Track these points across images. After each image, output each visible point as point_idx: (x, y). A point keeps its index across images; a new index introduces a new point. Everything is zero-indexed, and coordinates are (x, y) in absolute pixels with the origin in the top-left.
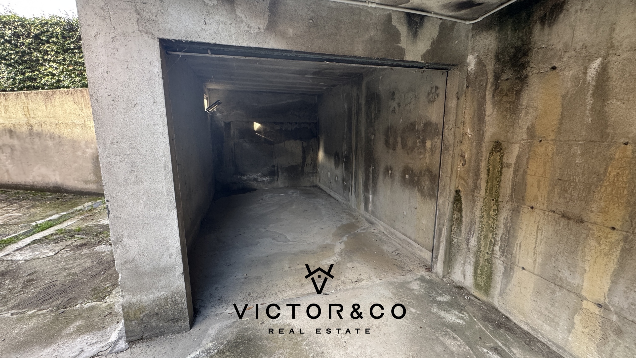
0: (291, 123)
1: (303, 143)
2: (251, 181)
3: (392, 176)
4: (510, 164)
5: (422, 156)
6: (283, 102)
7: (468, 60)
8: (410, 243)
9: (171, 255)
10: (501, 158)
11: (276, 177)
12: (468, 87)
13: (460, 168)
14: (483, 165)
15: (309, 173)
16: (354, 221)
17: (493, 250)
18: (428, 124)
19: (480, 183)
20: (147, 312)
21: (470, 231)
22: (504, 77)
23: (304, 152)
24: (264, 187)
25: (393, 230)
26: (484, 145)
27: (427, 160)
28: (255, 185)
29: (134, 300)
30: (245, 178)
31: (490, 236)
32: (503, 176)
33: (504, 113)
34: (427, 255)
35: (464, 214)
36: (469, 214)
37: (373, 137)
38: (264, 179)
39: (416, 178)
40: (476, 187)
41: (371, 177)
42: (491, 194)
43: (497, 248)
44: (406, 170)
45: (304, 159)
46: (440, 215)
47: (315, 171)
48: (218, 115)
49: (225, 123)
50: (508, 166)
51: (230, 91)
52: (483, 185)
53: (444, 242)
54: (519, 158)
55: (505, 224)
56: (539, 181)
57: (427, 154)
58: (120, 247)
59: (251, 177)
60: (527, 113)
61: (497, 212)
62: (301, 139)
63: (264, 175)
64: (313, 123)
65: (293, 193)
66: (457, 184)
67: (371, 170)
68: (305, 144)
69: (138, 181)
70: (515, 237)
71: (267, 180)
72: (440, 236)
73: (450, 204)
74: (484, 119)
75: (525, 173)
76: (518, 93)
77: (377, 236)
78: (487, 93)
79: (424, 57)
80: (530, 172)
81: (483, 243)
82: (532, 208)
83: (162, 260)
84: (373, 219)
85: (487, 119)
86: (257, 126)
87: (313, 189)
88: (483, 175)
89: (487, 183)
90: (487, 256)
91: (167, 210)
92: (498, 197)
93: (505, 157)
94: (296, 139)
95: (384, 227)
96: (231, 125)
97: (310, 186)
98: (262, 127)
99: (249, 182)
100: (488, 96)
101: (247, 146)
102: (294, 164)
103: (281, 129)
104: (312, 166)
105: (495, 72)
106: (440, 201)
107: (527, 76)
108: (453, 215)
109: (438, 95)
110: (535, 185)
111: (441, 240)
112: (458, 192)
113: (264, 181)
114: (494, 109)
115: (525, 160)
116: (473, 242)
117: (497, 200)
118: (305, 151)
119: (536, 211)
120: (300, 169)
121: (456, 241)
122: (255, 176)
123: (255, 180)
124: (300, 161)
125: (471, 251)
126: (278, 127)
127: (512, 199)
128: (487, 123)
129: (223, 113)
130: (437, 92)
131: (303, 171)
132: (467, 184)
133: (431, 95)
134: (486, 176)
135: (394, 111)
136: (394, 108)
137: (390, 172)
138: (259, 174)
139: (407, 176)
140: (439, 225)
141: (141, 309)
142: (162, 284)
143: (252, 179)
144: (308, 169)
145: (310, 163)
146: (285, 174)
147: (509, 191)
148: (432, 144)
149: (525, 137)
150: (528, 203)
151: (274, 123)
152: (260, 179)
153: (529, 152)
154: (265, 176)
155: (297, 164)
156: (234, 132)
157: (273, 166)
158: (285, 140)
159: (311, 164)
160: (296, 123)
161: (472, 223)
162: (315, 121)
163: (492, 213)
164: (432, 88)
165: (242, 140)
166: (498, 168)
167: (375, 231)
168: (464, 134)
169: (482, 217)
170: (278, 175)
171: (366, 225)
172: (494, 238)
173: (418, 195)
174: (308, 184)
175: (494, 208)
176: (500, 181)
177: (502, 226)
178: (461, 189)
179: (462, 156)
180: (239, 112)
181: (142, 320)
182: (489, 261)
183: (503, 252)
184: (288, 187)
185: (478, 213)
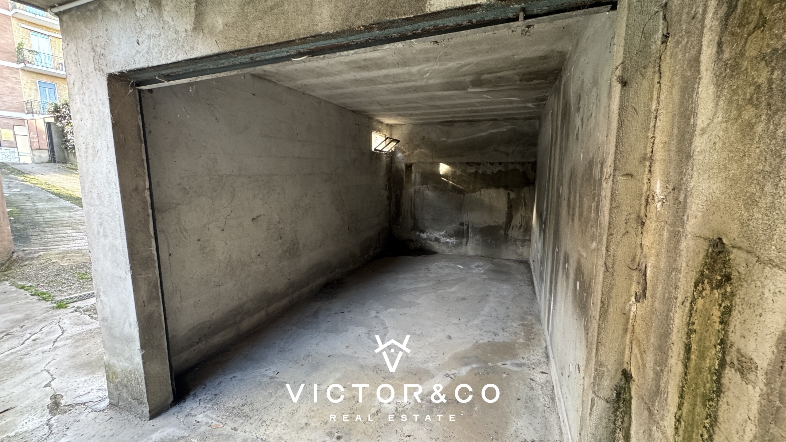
0: (492, 164)
1: (509, 194)
2: (431, 240)
3: (567, 276)
6: (483, 134)
9: (131, 324)
11: (465, 240)
12: (666, 38)
14: (678, 320)
15: (516, 240)
19: (667, 382)
20: (119, 379)
23: (510, 207)
24: (447, 251)
26: (683, 245)
28: (436, 247)
30: (424, 236)
32: (723, 403)
38: (448, 240)
39: (585, 295)
40: (658, 391)
41: (555, 267)
44: (579, 271)
45: (510, 217)
47: (527, 238)
48: (400, 155)
49: (406, 165)
50: (745, 369)
51: (414, 125)
52: (672, 398)
59: (432, 235)
62: (506, 187)
63: (449, 235)
64: (529, 163)
65: (478, 266)
66: (627, 352)
67: (556, 255)
68: (512, 195)
71: (452, 243)
74: (691, 144)
78: (705, 41)
83: (125, 327)
86: (444, 168)
87: (515, 265)
89: (681, 396)
93: (736, 322)
94: (498, 187)
95: (555, 375)
96: (413, 168)
97: (516, 261)
98: (453, 170)
99: (429, 242)
100: (707, 53)
101: (430, 194)
102: (493, 224)
103: (476, 173)
104: (522, 230)
112: (627, 376)
113: (447, 243)
114: (717, 99)
118: (512, 207)
120: (502, 232)
122: (437, 235)
123: (437, 240)
124: (501, 220)
126: (473, 170)
128: (698, 158)
129: (405, 152)
131: (506, 235)
132: (644, 365)
134: (681, 368)
137: (567, 266)
138: (441, 234)
139: (578, 285)
141: (116, 374)
143: (433, 239)
144: (514, 233)
145: (519, 225)
146: (478, 237)
151: (468, 163)
152: (443, 240)
154: (450, 236)
155: (497, 224)
156: (415, 176)
157: (462, 224)
158: (482, 188)
159: (521, 225)
160: (500, 164)
162: (533, 160)
165: (424, 186)
166: (712, 358)
168: (650, 198)
170: (468, 237)
171: (537, 356)
174: (514, 257)
176: (713, 420)
178: (633, 374)
180: (423, 150)
181: (117, 386)
184: (481, 256)
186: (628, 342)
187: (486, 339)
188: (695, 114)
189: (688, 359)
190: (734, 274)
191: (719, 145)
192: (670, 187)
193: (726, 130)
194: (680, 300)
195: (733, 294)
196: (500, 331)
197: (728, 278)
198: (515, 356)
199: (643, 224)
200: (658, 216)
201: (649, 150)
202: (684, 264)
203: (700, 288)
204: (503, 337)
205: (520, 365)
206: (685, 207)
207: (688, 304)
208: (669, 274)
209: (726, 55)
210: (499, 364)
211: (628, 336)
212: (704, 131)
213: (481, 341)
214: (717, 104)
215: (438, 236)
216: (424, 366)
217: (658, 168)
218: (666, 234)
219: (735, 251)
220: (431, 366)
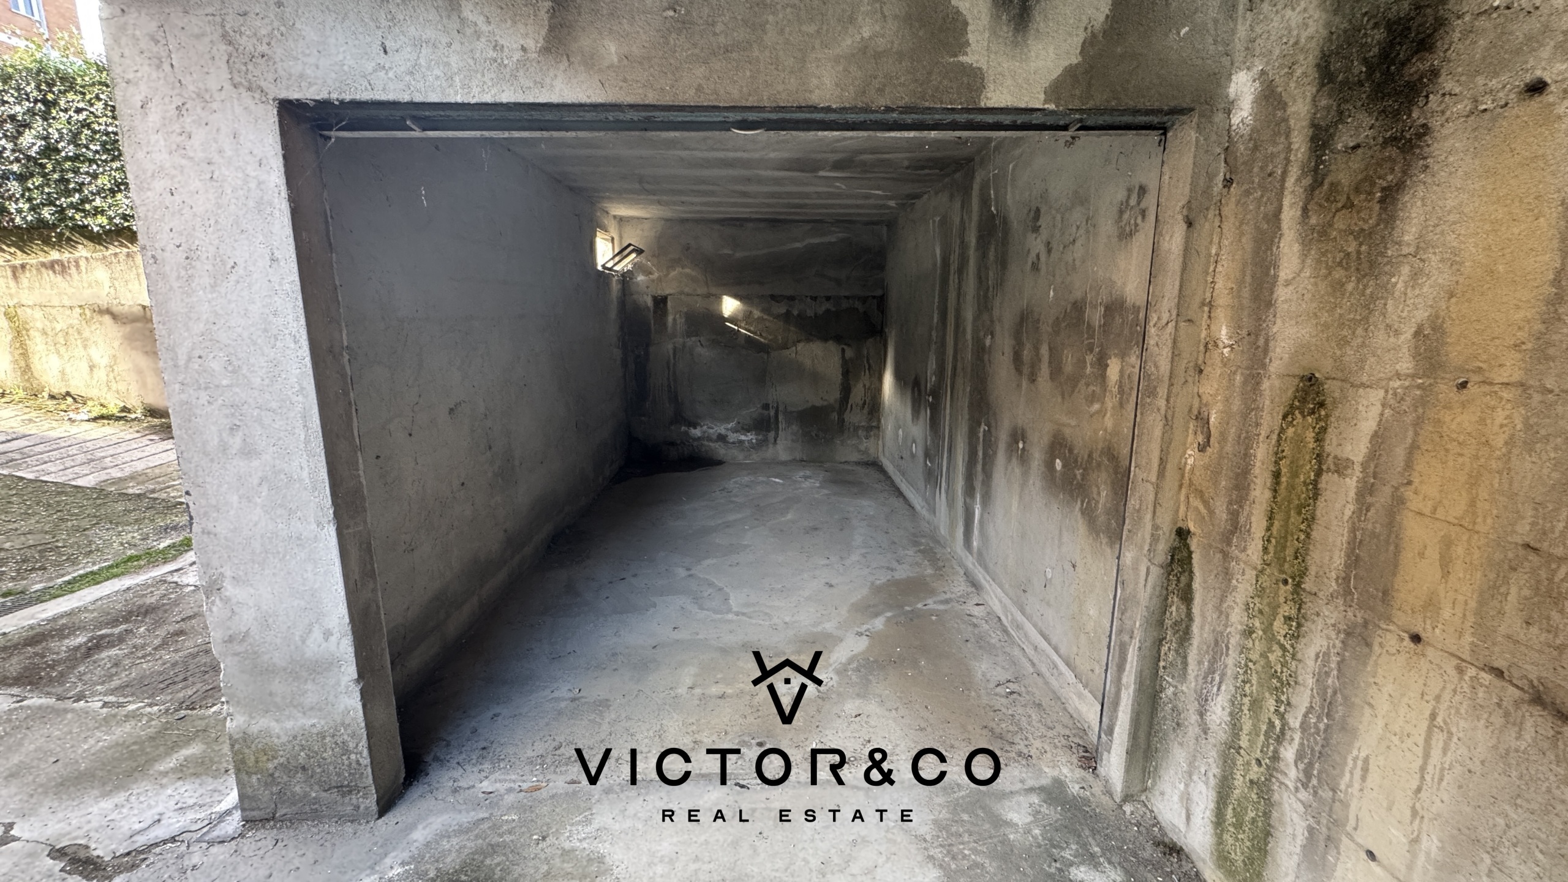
0: (814, 299)
1: (843, 350)
2: (709, 439)
3: (1024, 458)
4: (1349, 463)
5: (1096, 406)
6: (798, 245)
7: (1232, 90)
9: (327, 634)
10: (1319, 439)
11: (772, 434)
12: (1228, 183)
13: (1192, 456)
14: (1262, 453)
15: (857, 428)
16: (929, 571)
17: (1276, 757)
18: (1115, 307)
19: (1249, 516)
20: (282, 760)
21: (1211, 671)
22: (1344, 139)
23: (846, 373)
24: (740, 456)
25: (1020, 617)
26: (1266, 385)
27: (1109, 422)
28: (720, 451)
29: (254, 729)
30: (696, 432)
31: (1271, 703)
32: (1321, 503)
33: (1339, 274)
34: (1089, 712)
35: (1196, 610)
36: (1211, 615)
37: (988, 342)
38: (743, 438)
39: (1079, 472)
40: (1235, 528)
41: (980, 454)
42: (1281, 561)
43: (1289, 753)
44: (1058, 446)
45: (846, 391)
46: (1125, 601)
47: (874, 424)
48: (640, 278)
49: (655, 298)
50: (1341, 467)
51: (667, 220)
52: (1258, 525)
53: (1131, 690)
54: (1378, 439)
55: (1321, 678)
56: (1447, 544)
57: (1110, 402)
58: (218, 602)
59: (711, 431)
60: (1415, 275)
61: (1297, 626)
62: (838, 339)
63: (743, 428)
64: (874, 297)
65: (806, 478)
66: (1182, 508)
67: (981, 435)
68: (849, 353)
69: (248, 452)
70: (1349, 731)
71: (750, 441)
72: (1121, 668)
73: (1156, 571)
74: (1272, 293)
75: (1399, 501)
76: (1390, 196)
77: (975, 626)
78: (1286, 202)
79: (1054, 91)
80: (1415, 502)
81: (1247, 725)
82: (1416, 638)
83: (308, 642)
84: (980, 575)
85: (1282, 293)
86: (730, 306)
87: (860, 470)
88: (1260, 493)
89: (1271, 518)
90: (1255, 772)
91: (314, 526)
92: (1303, 573)
93: (1331, 436)
94: (825, 339)
95: (1001, 601)
96: (669, 304)
97: (858, 463)
98: (745, 308)
99: (706, 443)
100: (1290, 214)
101: (704, 352)
102: (819, 403)
103: (788, 314)
104: (866, 411)
105: (1314, 125)
106: (1128, 557)
107: (1426, 129)
108: (1164, 608)
109: (1143, 213)
110: (1433, 553)
111: (1124, 680)
112: (1182, 534)
113: (741, 442)
114: (1304, 256)
115: (1400, 452)
116: (1218, 710)
117: (1298, 585)
118: (848, 372)
119: (1430, 652)
120: (835, 416)
121: (1170, 691)
122: (721, 429)
123: (722, 438)
124: (834, 396)
125: (1212, 740)
126: (782, 309)
127: (1348, 592)
128: (1282, 307)
129: (650, 273)
130: (1143, 205)
131: (842, 421)
132: (1211, 512)
133: (1126, 216)
134: (1268, 494)
135: (1035, 267)
136: (1038, 256)
137: (1021, 445)
138: (730, 426)
139: (1059, 464)
140: (1120, 632)
141: (268, 751)
142: (310, 699)
143: (715, 437)
144: (855, 417)
145: (861, 403)
146: (795, 427)
147: (1338, 560)
148: (1122, 372)
149: (1406, 365)
150: (1401, 618)
151: (773, 297)
152: (733, 437)
153: (1418, 423)
154: (746, 430)
155: (825, 403)
156: (674, 320)
157: (766, 407)
158: (799, 341)
159: (864, 403)
160: (828, 298)
161: (1217, 647)
162: (879, 293)
163: (1279, 625)
164: (1130, 190)
165: (693, 339)
166: (1307, 472)
167: (977, 611)
168: (1211, 344)
169: (1249, 632)
170: (777, 429)
171: (960, 587)
172: (1282, 717)
173: (1081, 527)
174: (855, 457)
175: (1287, 609)
176: (1311, 520)
177: (1310, 682)
178: (1192, 529)
179: (1202, 420)
180: (687, 270)
181: (272, 775)
182: (1263, 789)
183: (1308, 774)
184: (802, 461)
185: (1237, 618)
186: (1182, 498)
187: (882, 578)
188: (1276, 267)
189: (1278, 483)
190: (1329, 401)
191: (1308, 296)
192: (1244, 332)
193: (1316, 284)
194: (1263, 434)
195: (1327, 416)
196: (895, 565)
197: (1322, 405)
198: (932, 592)
199: (1201, 371)
200: (1225, 363)
201: (1208, 295)
202: (1267, 402)
203: (1290, 419)
204: (902, 573)
205: (947, 602)
206: (1266, 351)
207: (1275, 437)
208: (1245, 416)
209: (1313, 221)
210: (920, 606)
211: (1184, 491)
212: (1288, 283)
213: (878, 582)
214: (1303, 261)
215: (723, 432)
216: (819, 629)
217: (1221, 314)
218: (1238, 378)
219: (1329, 382)
220: (829, 626)
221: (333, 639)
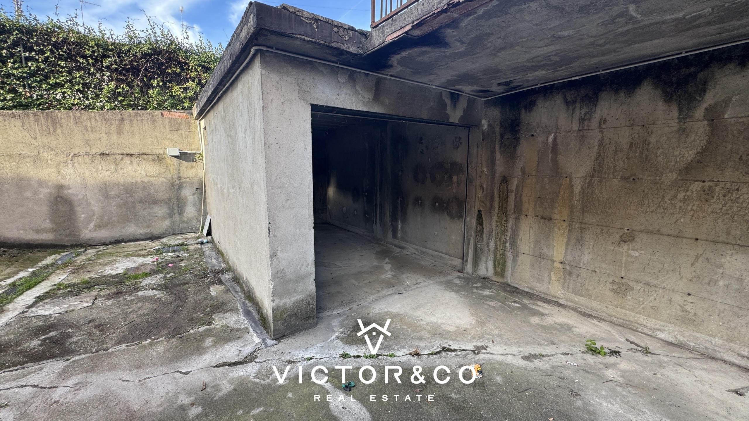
4: (513, 190)
5: (450, 187)
7: (483, 123)
8: (441, 257)
9: (308, 265)
10: (507, 187)
13: (480, 195)
14: (496, 191)
15: (318, 210)
16: (385, 248)
17: (505, 247)
18: (454, 164)
19: (495, 204)
20: (289, 313)
21: (489, 237)
22: (506, 137)
25: (424, 250)
26: (496, 179)
27: (454, 191)
29: (281, 304)
31: (503, 237)
32: (509, 198)
33: (508, 159)
34: (457, 262)
35: (484, 226)
36: (488, 225)
37: (400, 173)
39: (445, 205)
40: (492, 206)
41: (399, 207)
42: (502, 210)
43: (508, 245)
46: (468, 229)
50: (512, 191)
52: (497, 205)
53: (472, 248)
54: (517, 186)
55: (512, 229)
56: (529, 200)
57: (454, 186)
58: (275, 260)
60: (520, 160)
61: (507, 221)
69: (291, 208)
70: (518, 235)
72: (468, 244)
73: (475, 220)
74: (495, 162)
75: (521, 195)
76: (515, 147)
77: (410, 256)
78: (496, 146)
80: (524, 195)
81: (499, 244)
82: (526, 216)
83: (302, 269)
84: (403, 244)
85: (497, 162)
88: (497, 199)
89: (499, 203)
90: (501, 252)
91: (308, 230)
92: (507, 211)
93: (509, 186)
95: (415, 249)
97: (320, 223)
100: (497, 148)
104: (321, 203)
105: (500, 133)
106: (468, 219)
107: (519, 138)
108: (477, 228)
109: (461, 143)
110: (527, 202)
111: (470, 247)
112: (479, 211)
114: (501, 156)
115: (521, 188)
116: (492, 244)
117: (506, 214)
119: (529, 217)
121: (479, 246)
125: (491, 251)
127: (515, 212)
128: (497, 164)
130: (460, 141)
132: (486, 205)
133: (455, 143)
134: (498, 199)
135: (422, 152)
139: (437, 204)
140: (467, 236)
141: (285, 310)
142: (300, 288)
144: (318, 205)
147: (513, 207)
148: (458, 179)
149: (520, 174)
150: (524, 213)
153: (523, 182)
159: (321, 200)
161: (491, 231)
163: (503, 222)
164: (456, 138)
166: (506, 193)
167: (407, 253)
168: (482, 172)
169: (497, 226)
171: (398, 250)
172: (505, 239)
173: (447, 217)
174: (318, 221)
175: (504, 219)
176: (507, 201)
177: (510, 230)
178: (481, 209)
179: (482, 186)
181: (285, 320)
182: (503, 255)
183: (512, 246)
185: (494, 224)
186: (479, 204)
187: (374, 251)
188: (495, 157)
189: (500, 196)
192: (490, 169)
193: (504, 160)
194: (496, 187)
195: (508, 183)
196: (374, 248)
197: (507, 181)
198: (392, 252)
199: (481, 177)
200: (486, 175)
201: (480, 163)
202: (496, 182)
203: (501, 184)
204: (378, 249)
206: (495, 172)
207: (498, 188)
208: (491, 185)
209: (502, 150)
210: (393, 255)
211: (479, 202)
212: (498, 160)
217: (484, 166)
218: (489, 178)
219: (508, 177)
220: (376, 264)
221: (309, 266)
